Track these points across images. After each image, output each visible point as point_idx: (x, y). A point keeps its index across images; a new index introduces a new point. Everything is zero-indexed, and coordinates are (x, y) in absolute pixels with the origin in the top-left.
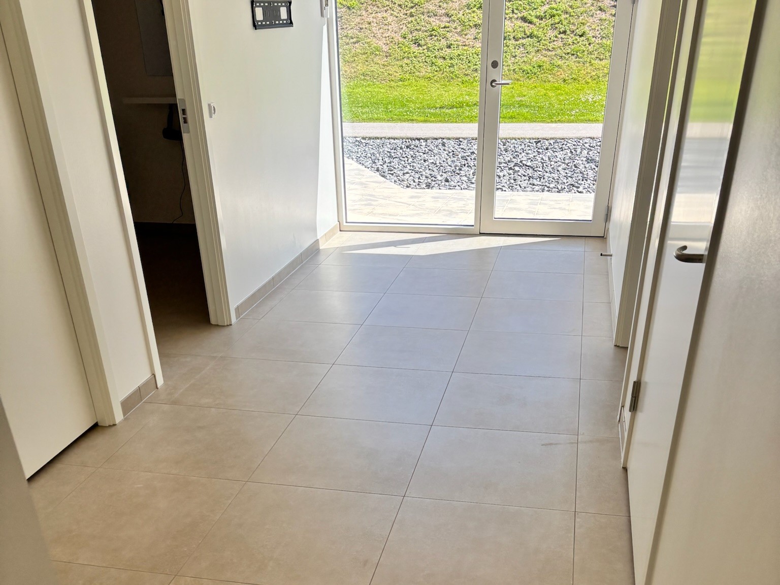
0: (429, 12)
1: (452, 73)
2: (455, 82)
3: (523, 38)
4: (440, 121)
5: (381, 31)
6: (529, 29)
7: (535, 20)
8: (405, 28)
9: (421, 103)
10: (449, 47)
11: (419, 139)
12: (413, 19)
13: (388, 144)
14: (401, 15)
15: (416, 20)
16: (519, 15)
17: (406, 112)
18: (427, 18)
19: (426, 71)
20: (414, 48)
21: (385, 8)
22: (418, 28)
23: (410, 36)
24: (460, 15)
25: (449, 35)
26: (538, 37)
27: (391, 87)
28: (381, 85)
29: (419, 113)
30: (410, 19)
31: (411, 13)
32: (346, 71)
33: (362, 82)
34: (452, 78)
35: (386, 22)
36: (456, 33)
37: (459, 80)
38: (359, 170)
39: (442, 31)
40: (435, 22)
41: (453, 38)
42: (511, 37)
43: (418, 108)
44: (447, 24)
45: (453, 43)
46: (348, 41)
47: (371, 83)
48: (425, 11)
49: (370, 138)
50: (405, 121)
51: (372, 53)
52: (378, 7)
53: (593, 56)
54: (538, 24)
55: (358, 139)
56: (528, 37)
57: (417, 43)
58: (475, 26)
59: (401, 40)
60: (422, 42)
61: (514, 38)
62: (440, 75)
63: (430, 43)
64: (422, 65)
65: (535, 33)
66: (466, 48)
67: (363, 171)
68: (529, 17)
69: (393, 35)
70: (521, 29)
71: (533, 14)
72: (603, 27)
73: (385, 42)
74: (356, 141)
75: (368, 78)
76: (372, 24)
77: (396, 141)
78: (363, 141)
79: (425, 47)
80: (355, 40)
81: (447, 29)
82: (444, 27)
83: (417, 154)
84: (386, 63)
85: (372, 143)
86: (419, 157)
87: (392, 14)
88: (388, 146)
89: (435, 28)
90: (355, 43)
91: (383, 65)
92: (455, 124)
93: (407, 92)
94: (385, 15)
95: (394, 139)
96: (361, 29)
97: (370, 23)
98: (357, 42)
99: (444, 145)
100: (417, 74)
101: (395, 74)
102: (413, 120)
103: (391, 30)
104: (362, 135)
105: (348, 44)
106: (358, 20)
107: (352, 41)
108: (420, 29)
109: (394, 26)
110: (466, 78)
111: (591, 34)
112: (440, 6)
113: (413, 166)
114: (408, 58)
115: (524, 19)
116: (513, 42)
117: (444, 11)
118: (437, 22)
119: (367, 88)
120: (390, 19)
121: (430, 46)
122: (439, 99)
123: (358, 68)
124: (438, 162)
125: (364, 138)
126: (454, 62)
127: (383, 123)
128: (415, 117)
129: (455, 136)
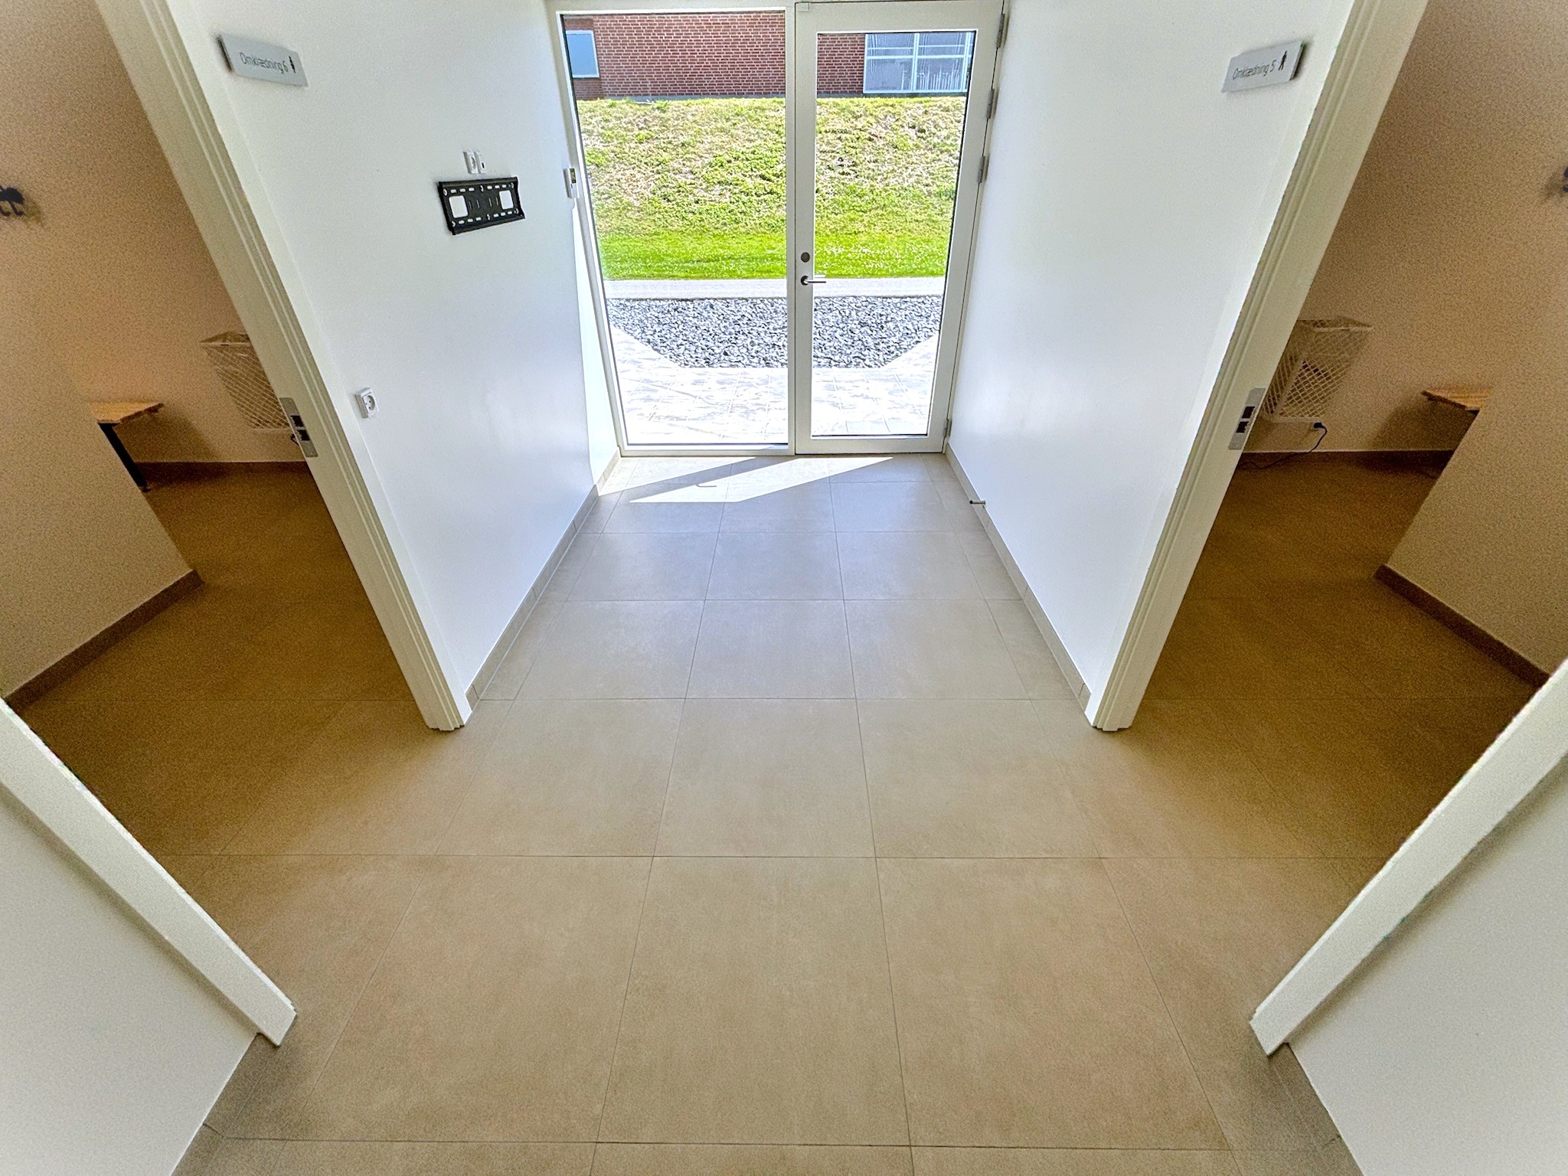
0: (674, 170)
1: (703, 227)
2: (707, 236)
3: (764, 194)
4: (701, 277)
5: (631, 187)
6: (769, 186)
7: (773, 178)
8: (653, 184)
9: (678, 257)
10: (697, 202)
11: (686, 300)
12: (660, 176)
13: (654, 307)
14: (648, 172)
15: (663, 177)
16: (758, 173)
17: (665, 266)
18: (673, 175)
19: (678, 224)
20: (664, 204)
21: (633, 166)
22: (666, 184)
23: (659, 192)
24: (704, 173)
25: (695, 191)
26: (778, 194)
27: (646, 241)
28: (636, 239)
29: (678, 267)
30: (657, 176)
31: (658, 170)
32: (601, 226)
33: (618, 236)
34: (704, 232)
35: (634, 179)
36: (702, 189)
37: (711, 233)
38: (627, 342)
39: (688, 188)
40: (681, 179)
41: (700, 194)
42: (753, 194)
43: (677, 262)
44: (693, 182)
45: (700, 198)
46: (599, 197)
47: (627, 237)
48: (671, 168)
49: (634, 300)
50: (666, 278)
51: (624, 208)
52: (626, 165)
53: (829, 211)
54: (775, 182)
55: (622, 302)
56: (768, 193)
57: (665, 198)
58: (719, 183)
59: (651, 196)
60: (671, 198)
61: (756, 194)
62: (691, 229)
63: (679, 199)
64: (673, 219)
65: (775, 190)
66: (712, 203)
67: (633, 343)
68: (767, 175)
69: (643, 191)
70: (761, 186)
71: (770, 172)
72: (833, 184)
73: (636, 198)
74: (621, 304)
75: (623, 232)
76: (621, 181)
77: (662, 303)
78: (628, 304)
79: (674, 203)
80: (606, 196)
81: (694, 186)
82: (691, 184)
83: (686, 318)
84: (639, 218)
85: (637, 307)
86: (690, 323)
87: (639, 172)
88: (656, 309)
89: (682, 184)
90: (606, 199)
91: (636, 220)
92: (716, 280)
93: (663, 246)
94: (632, 172)
95: (660, 300)
96: (612, 185)
97: (619, 180)
98: (610, 197)
99: (712, 307)
100: (670, 227)
101: (649, 228)
102: (673, 276)
103: (640, 186)
104: (625, 297)
105: (600, 200)
106: (607, 176)
107: (603, 196)
108: (668, 186)
109: (642, 183)
110: (716, 232)
111: (825, 191)
112: (684, 165)
113: (686, 335)
114: (660, 213)
115: (763, 177)
116: (755, 197)
117: (688, 169)
118: (683, 179)
119: (624, 242)
120: (638, 176)
121: (678, 201)
122: (694, 252)
123: (612, 222)
124: (711, 330)
125: (628, 300)
126: (704, 216)
127: (645, 281)
128: (675, 274)
129: (721, 296)
